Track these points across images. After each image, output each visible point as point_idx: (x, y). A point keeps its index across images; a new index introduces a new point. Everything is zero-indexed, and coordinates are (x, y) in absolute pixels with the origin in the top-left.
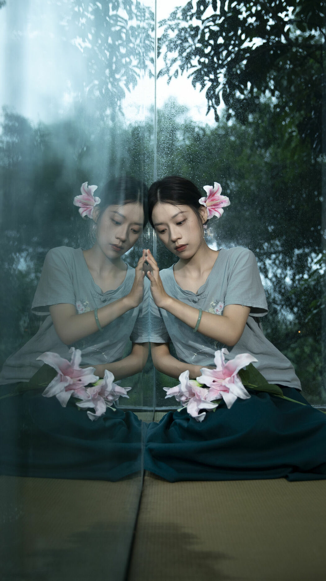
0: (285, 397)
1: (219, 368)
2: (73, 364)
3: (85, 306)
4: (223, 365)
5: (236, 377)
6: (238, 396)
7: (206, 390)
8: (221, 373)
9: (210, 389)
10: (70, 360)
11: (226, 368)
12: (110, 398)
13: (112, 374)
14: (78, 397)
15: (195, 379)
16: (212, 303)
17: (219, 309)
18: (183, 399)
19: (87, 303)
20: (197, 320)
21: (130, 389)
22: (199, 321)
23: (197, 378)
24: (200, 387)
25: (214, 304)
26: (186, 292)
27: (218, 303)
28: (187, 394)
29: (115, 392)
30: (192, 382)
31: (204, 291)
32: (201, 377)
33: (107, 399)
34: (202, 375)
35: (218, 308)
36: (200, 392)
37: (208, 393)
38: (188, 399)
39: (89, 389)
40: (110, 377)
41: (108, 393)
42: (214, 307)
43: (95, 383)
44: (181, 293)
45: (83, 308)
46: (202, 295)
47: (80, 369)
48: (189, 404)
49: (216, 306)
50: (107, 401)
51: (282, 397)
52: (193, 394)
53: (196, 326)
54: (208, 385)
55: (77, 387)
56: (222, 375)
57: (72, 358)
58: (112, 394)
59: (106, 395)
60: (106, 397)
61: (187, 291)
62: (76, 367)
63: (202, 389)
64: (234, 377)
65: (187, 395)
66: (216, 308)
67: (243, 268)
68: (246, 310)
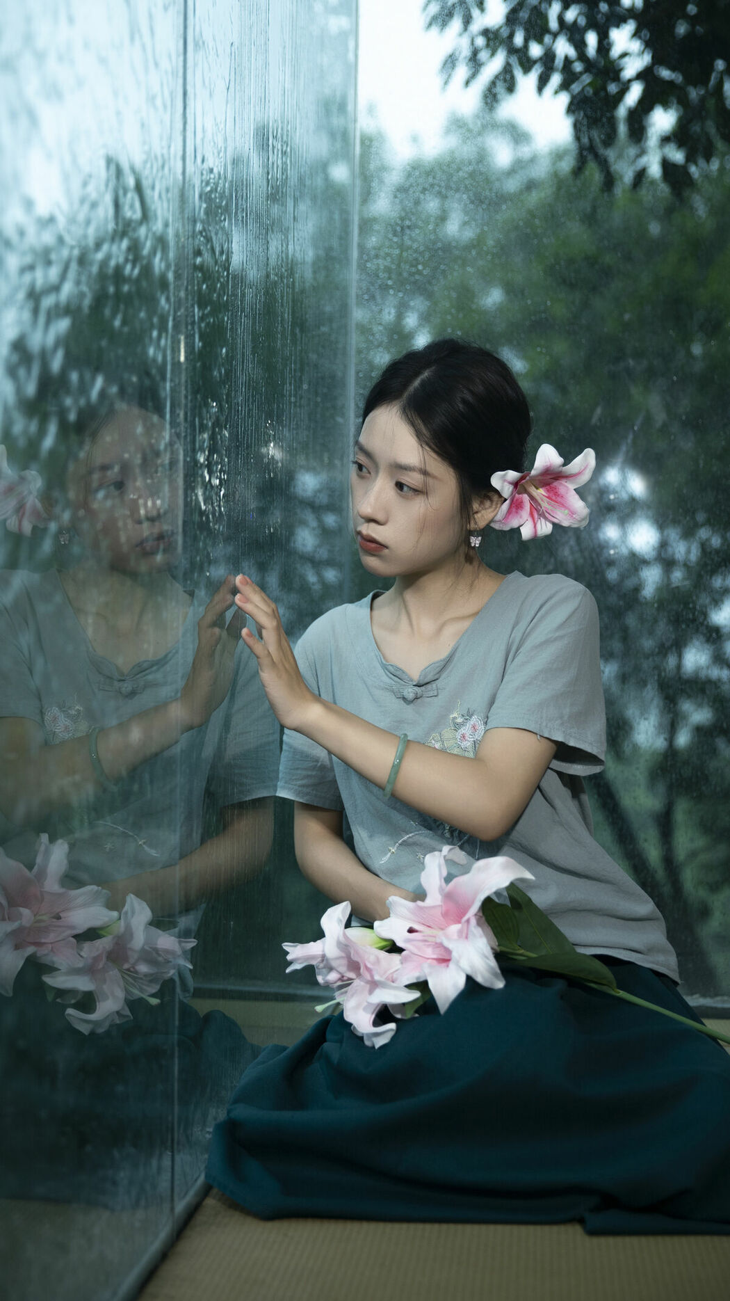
0: (622, 994)
1: (434, 898)
2: (41, 875)
3: (75, 719)
4: (441, 890)
5: (473, 921)
6: (470, 973)
7: (395, 957)
8: (438, 912)
9: (404, 953)
10: (30, 867)
11: (448, 897)
12: (143, 968)
13: (145, 905)
14: (53, 963)
15: (371, 927)
16: (454, 715)
17: (471, 731)
18: (333, 977)
19: (78, 710)
20: (391, 765)
21: (195, 944)
22: (396, 769)
23: (376, 924)
24: (382, 948)
25: (460, 720)
27: (471, 717)
28: (342, 966)
29: (156, 950)
30: (357, 933)
31: (436, 679)
32: (386, 920)
33: (136, 972)
34: (391, 915)
35: (466, 730)
36: (378, 960)
37: (399, 966)
38: (345, 978)
39: (87, 946)
40: (139, 914)
41: (136, 956)
42: (457, 726)
43: (101, 928)
44: (381, 671)
45: (68, 722)
46: (429, 687)
47: (62, 890)
48: (349, 994)
49: (462, 724)
50: (130, 975)
51: (613, 993)
52: (355, 966)
53: (388, 782)
54: (400, 944)
55: (52, 937)
56: (442, 918)
57: (39, 860)
58: (150, 955)
59: (132, 961)
60: (134, 968)
61: (392, 665)
62: (52, 885)
63: (383, 954)
64: (468, 921)
65: (343, 969)
66: (462, 731)
67: (557, 634)
68: (544, 749)
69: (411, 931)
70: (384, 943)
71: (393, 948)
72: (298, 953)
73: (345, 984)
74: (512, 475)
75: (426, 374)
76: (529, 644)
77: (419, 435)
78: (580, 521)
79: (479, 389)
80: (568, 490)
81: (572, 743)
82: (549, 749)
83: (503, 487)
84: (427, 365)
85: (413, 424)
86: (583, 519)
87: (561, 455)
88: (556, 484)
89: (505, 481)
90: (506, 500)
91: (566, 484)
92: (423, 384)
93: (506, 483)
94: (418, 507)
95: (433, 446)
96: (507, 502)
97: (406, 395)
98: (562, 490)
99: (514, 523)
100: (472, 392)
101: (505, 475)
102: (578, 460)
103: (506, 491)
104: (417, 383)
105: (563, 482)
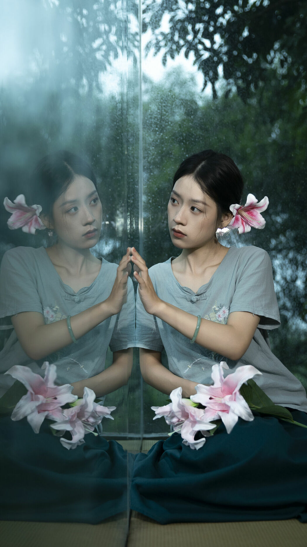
0: (295, 422)
1: (218, 384)
2: (47, 380)
3: (55, 312)
4: (221, 380)
5: (238, 393)
6: (239, 415)
7: (201, 411)
8: (220, 390)
9: (206, 408)
10: (43, 376)
11: (225, 383)
12: (91, 420)
13: (93, 392)
14: (53, 418)
15: (189, 398)
16: (215, 307)
17: (223, 313)
18: (175, 420)
19: (57, 308)
20: (195, 329)
21: (115, 409)
22: (197, 330)
23: (191, 397)
24: (195, 407)
25: (217, 309)
26: (185, 289)
27: (222, 307)
28: (179, 415)
29: (96, 412)
30: (185, 401)
31: (205, 292)
32: (195, 395)
33: (88, 421)
34: (197, 392)
35: (221, 313)
36: (195, 412)
37: (203, 414)
38: (180, 421)
39: (66, 411)
40: (90, 396)
41: (89, 414)
42: (216, 312)
43: (72, 403)
44: (180, 290)
45: (53, 313)
46: (202, 295)
47: (56, 386)
48: (183, 427)
49: (219, 311)
50: (86, 423)
51: (292, 422)
52: (186, 415)
53: (194, 336)
54: (204, 404)
55: (51, 408)
56: (221, 393)
57: (46, 373)
58: (94, 414)
59: (86, 417)
60: (87, 420)
61: (185, 287)
62: (51, 384)
63: (197, 410)
64: (235, 394)
65: (180, 417)
66: (218, 313)
67: (257, 271)
68: (255, 320)
69: (211, 398)
70: (195, 405)
71: (200, 406)
72: (159, 411)
73: (180, 423)
74: (237, 206)
75: (203, 163)
76: (245, 276)
77: (202, 188)
78: (262, 226)
79: (225, 169)
80: (258, 213)
81: (267, 316)
82: (257, 319)
83: (233, 211)
84: (203, 160)
85: (199, 183)
86: (263, 226)
87: (257, 198)
88: (252, 211)
89: (234, 208)
90: (234, 216)
91: (257, 211)
92: (203, 167)
93: (235, 210)
94: (201, 218)
95: (209, 193)
96: (234, 217)
97: (196, 171)
98: (255, 213)
99: (236, 226)
100: (222, 170)
101: (235, 206)
102: (262, 201)
103: (234, 212)
104: (200, 167)
105: (255, 210)
